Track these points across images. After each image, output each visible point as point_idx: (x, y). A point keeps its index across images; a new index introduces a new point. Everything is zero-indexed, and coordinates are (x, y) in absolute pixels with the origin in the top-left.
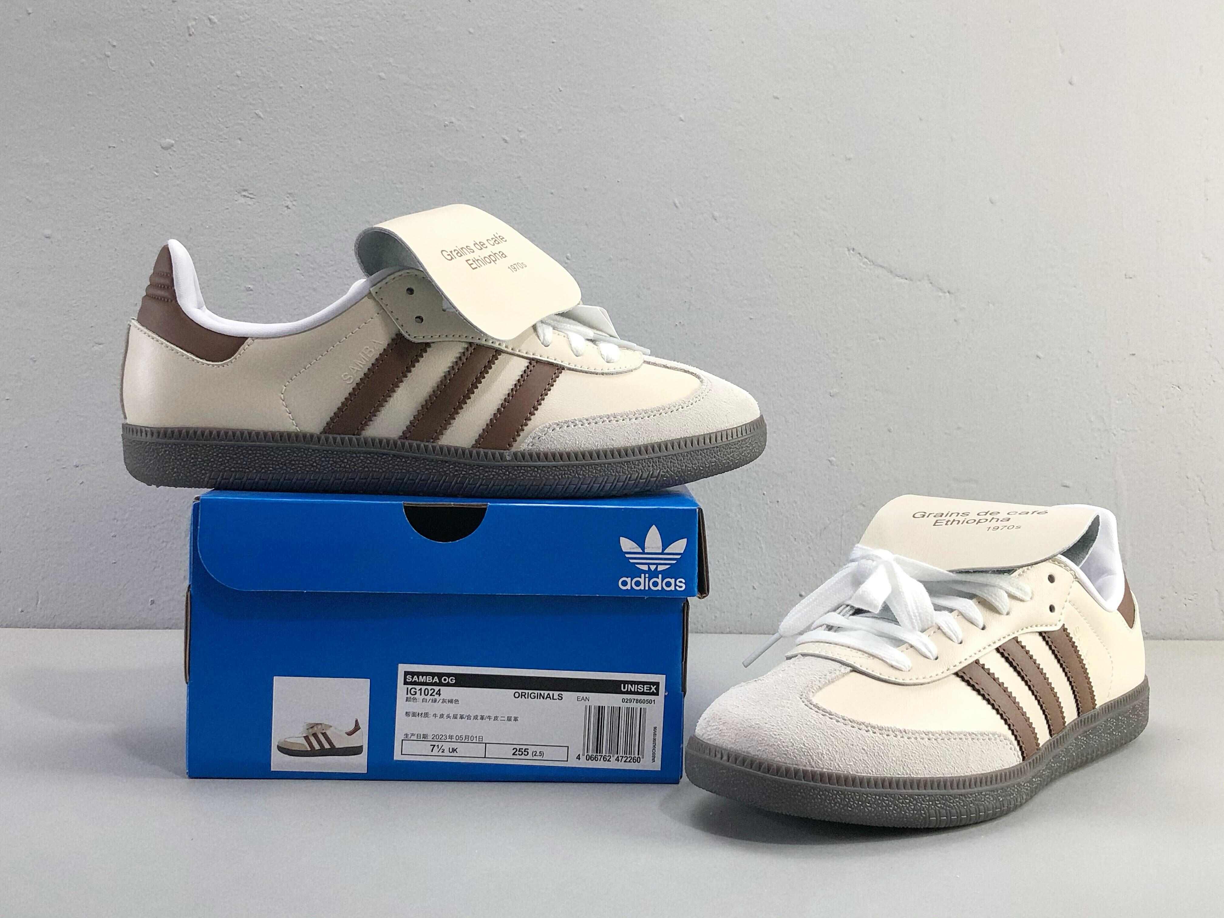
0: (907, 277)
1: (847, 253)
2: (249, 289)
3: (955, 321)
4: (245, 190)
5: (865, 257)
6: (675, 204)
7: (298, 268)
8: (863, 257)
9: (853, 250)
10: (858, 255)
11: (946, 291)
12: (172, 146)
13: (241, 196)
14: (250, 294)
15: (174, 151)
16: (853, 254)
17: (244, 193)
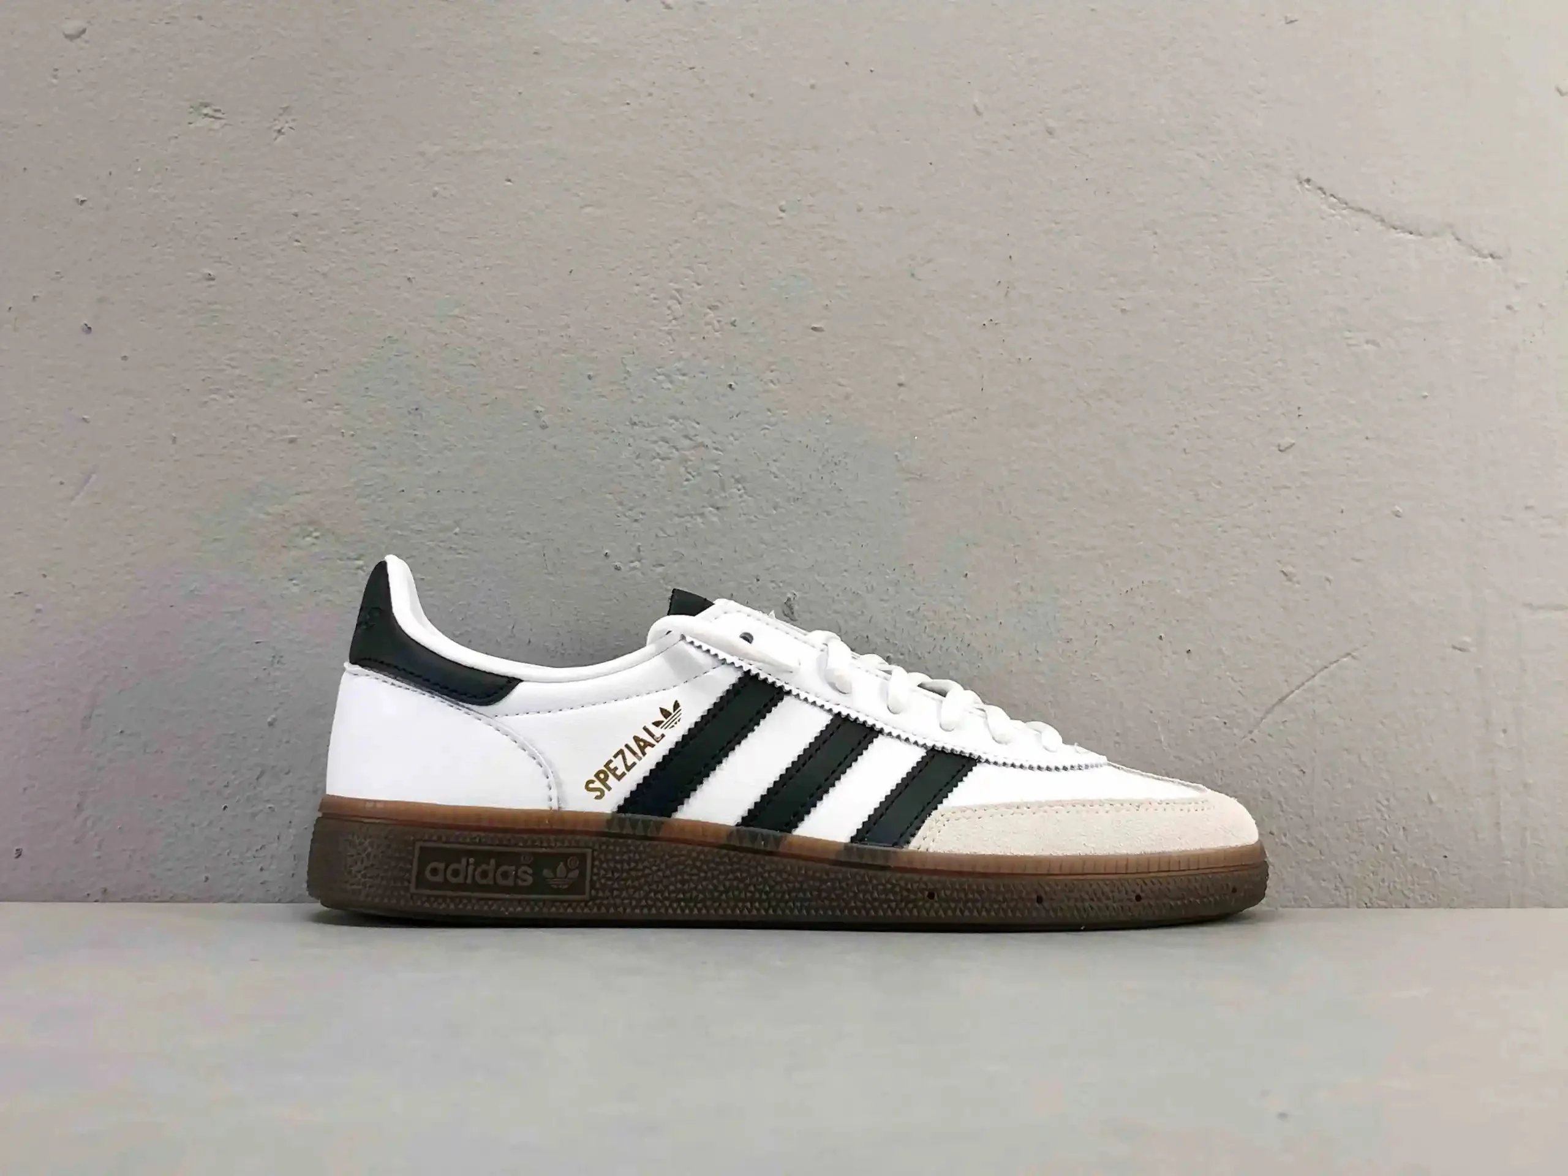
0: (1411, 229)
1: (1298, 187)
2: (210, 278)
3: (1509, 307)
4: (206, 106)
5: (1332, 195)
6: (976, 109)
7: (297, 237)
8: (1328, 194)
9: (1308, 181)
10: (1319, 192)
11: (1486, 252)
12: (84, 31)
13: (200, 114)
14: (210, 286)
15: (87, 42)
16: (1308, 190)
17: (205, 111)
